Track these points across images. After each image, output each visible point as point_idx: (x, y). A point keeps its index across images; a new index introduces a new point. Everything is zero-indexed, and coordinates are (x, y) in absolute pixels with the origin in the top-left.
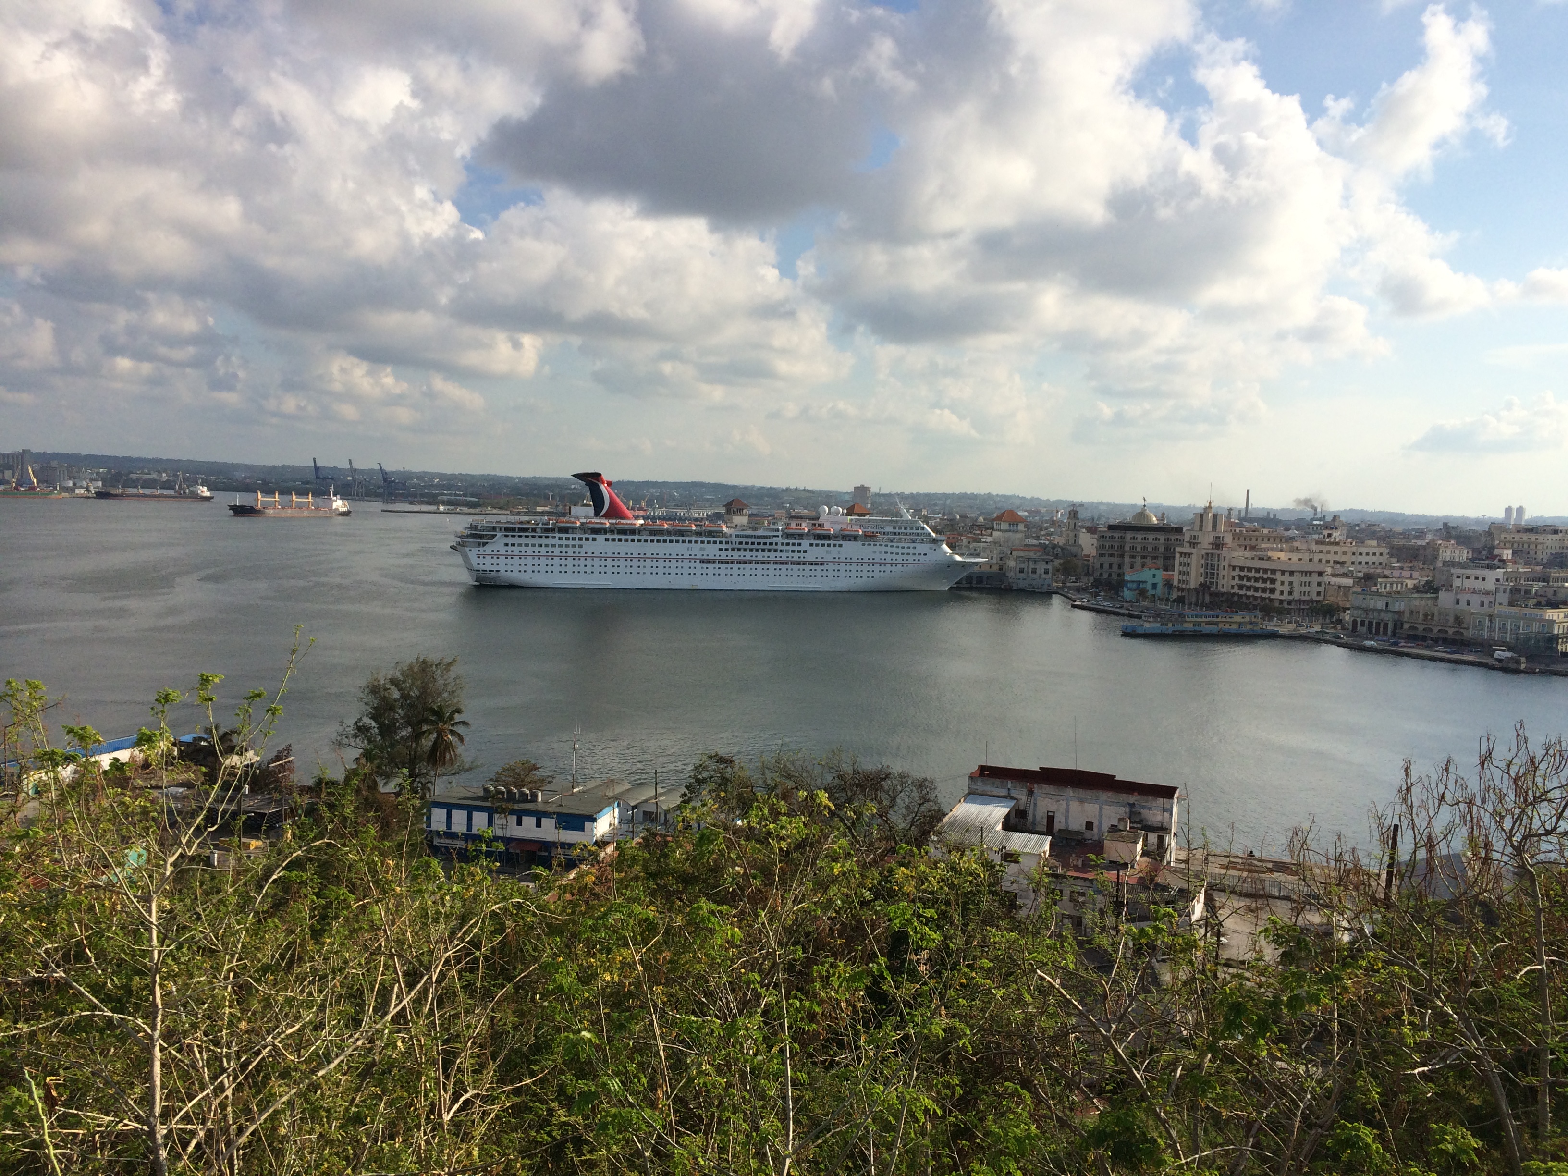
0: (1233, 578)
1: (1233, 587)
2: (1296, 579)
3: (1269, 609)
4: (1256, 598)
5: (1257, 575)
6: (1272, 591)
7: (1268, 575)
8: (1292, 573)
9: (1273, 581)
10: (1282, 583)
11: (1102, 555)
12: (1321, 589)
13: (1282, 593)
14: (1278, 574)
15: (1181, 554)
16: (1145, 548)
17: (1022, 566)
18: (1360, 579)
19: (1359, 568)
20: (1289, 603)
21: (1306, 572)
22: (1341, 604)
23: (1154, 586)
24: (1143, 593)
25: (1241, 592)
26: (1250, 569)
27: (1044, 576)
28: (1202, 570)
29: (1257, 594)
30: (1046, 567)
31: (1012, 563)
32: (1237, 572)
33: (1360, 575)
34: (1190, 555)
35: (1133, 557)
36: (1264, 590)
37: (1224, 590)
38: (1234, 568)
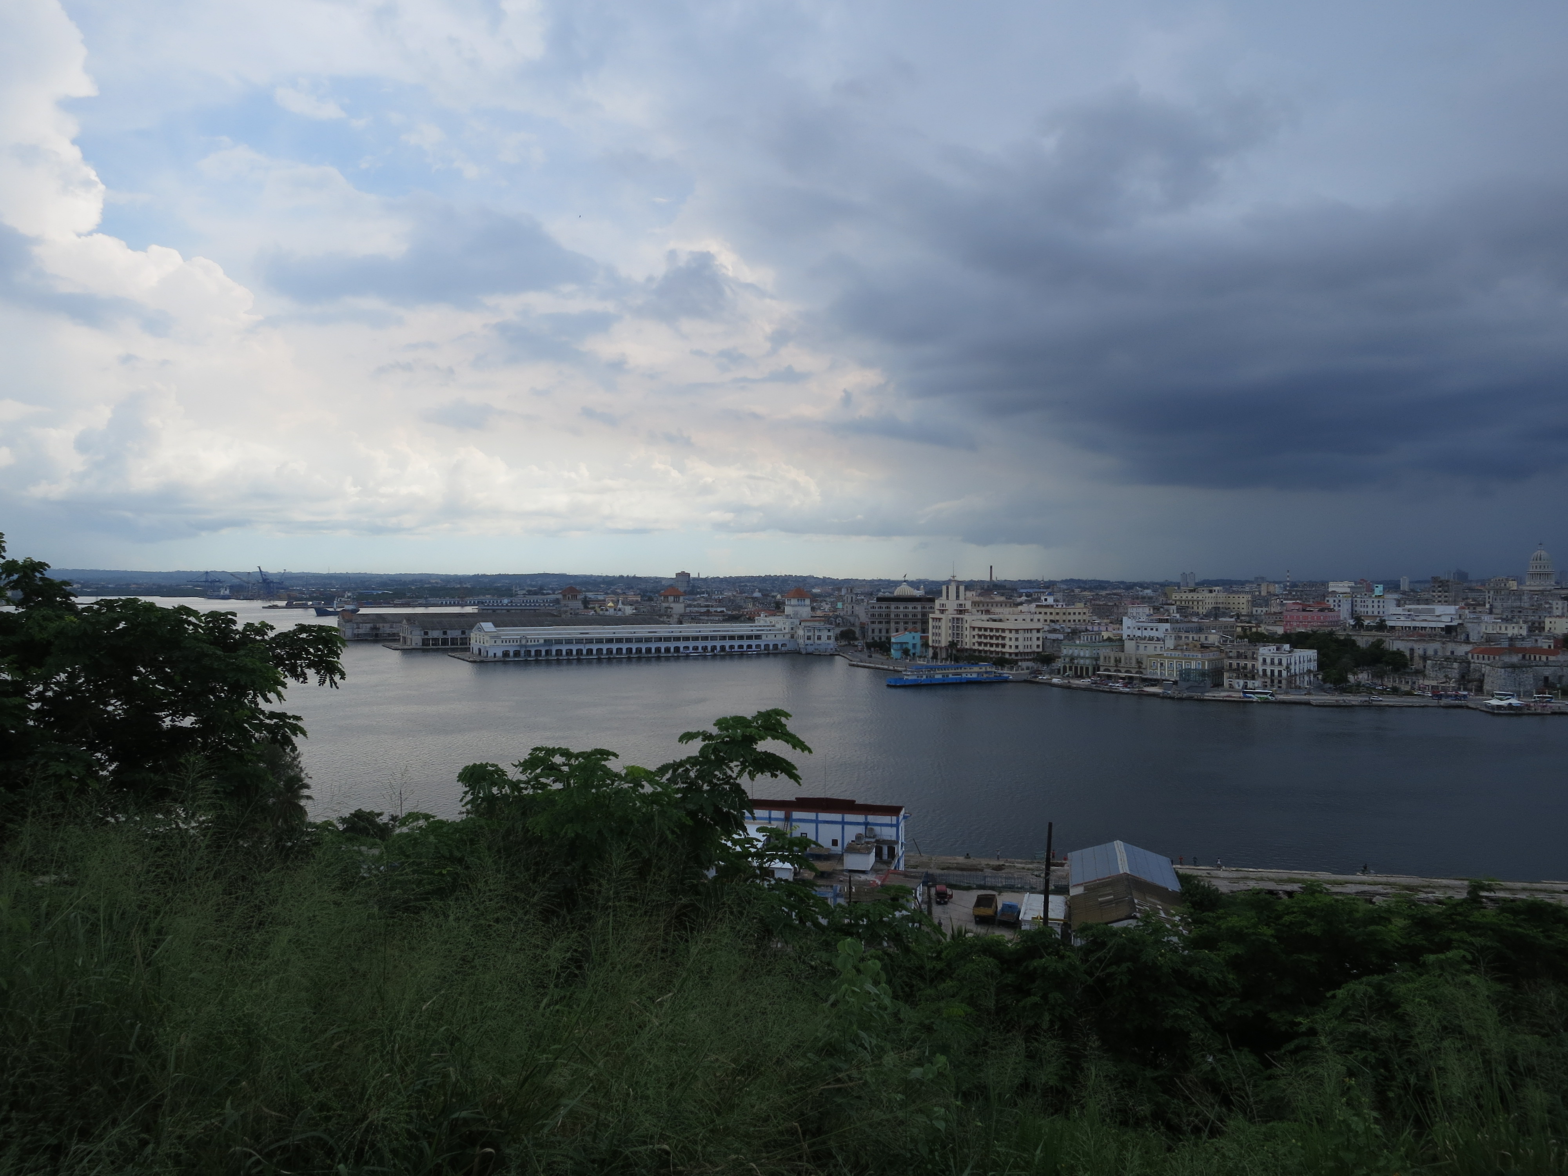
0: (974, 636)
1: (974, 644)
2: (1021, 635)
3: (1001, 661)
4: (991, 652)
5: (992, 634)
6: (1004, 646)
7: (1000, 633)
8: (1017, 631)
9: (1004, 638)
10: (1011, 639)
11: (873, 623)
12: (1040, 643)
13: (1011, 646)
14: (1007, 632)
15: (933, 619)
16: (906, 615)
17: (809, 634)
18: (1068, 633)
19: (1069, 624)
20: (1016, 654)
21: (1028, 630)
22: (1056, 654)
23: (914, 646)
24: (906, 652)
25: (981, 648)
26: (986, 629)
27: (828, 641)
28: (950, 632)
29: (992, 649)
30: (829, 634)
31: (801, 632)
32: (976, 632)
33: (1069, 630)
34: (940, 619)
35: (897, 623)
36: (997, 645)
37: (967, 647)
38: (974, 628)
